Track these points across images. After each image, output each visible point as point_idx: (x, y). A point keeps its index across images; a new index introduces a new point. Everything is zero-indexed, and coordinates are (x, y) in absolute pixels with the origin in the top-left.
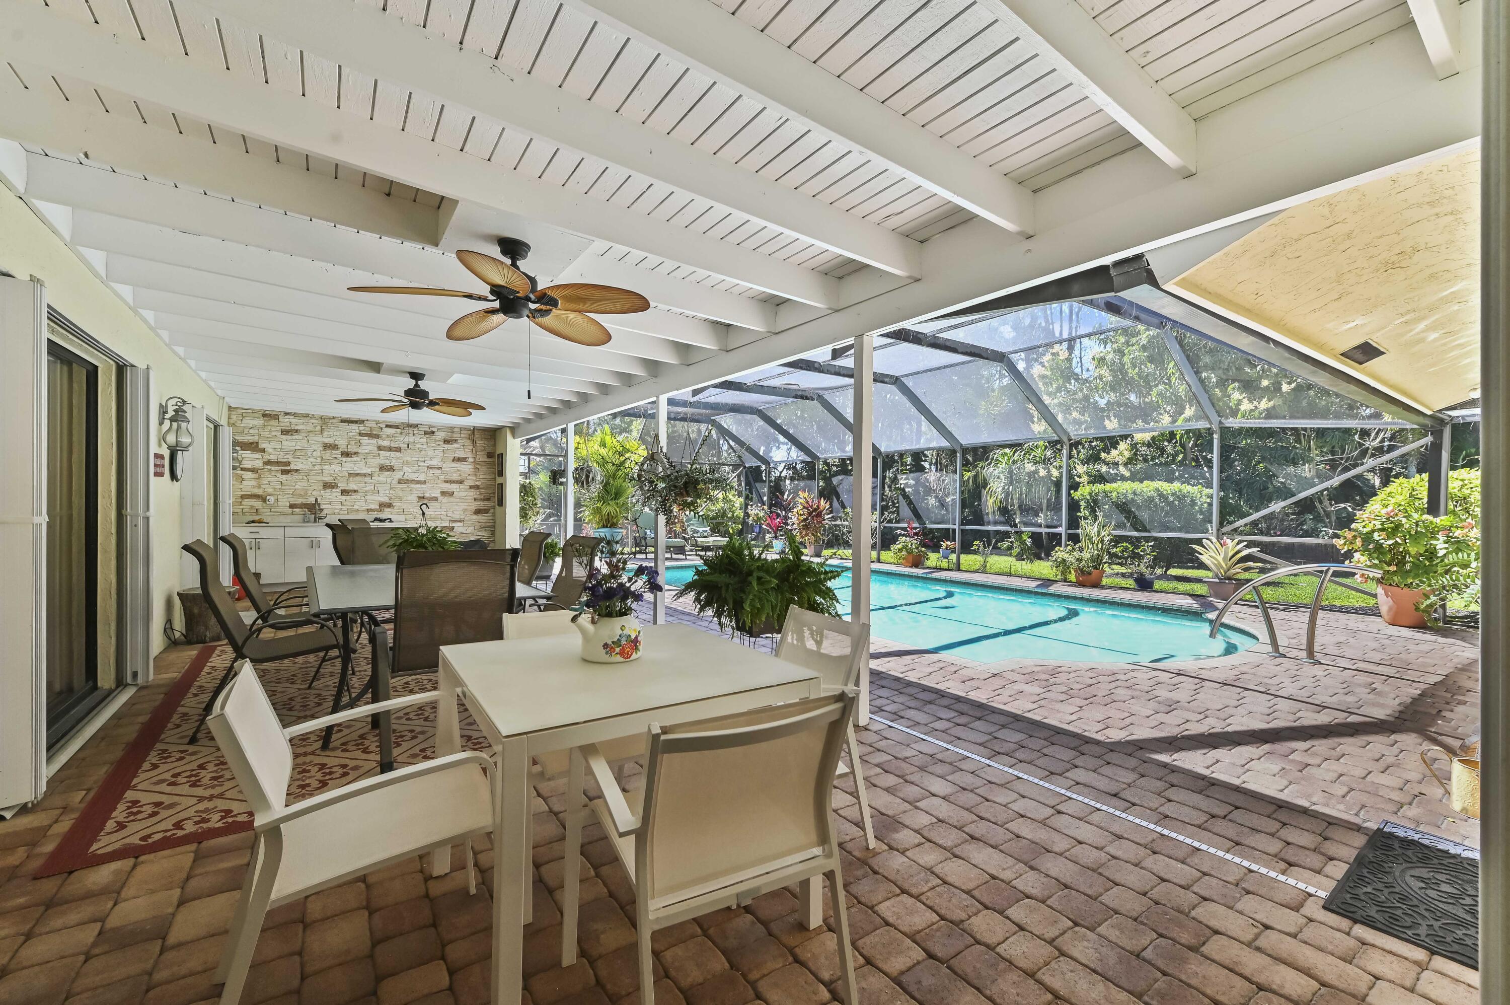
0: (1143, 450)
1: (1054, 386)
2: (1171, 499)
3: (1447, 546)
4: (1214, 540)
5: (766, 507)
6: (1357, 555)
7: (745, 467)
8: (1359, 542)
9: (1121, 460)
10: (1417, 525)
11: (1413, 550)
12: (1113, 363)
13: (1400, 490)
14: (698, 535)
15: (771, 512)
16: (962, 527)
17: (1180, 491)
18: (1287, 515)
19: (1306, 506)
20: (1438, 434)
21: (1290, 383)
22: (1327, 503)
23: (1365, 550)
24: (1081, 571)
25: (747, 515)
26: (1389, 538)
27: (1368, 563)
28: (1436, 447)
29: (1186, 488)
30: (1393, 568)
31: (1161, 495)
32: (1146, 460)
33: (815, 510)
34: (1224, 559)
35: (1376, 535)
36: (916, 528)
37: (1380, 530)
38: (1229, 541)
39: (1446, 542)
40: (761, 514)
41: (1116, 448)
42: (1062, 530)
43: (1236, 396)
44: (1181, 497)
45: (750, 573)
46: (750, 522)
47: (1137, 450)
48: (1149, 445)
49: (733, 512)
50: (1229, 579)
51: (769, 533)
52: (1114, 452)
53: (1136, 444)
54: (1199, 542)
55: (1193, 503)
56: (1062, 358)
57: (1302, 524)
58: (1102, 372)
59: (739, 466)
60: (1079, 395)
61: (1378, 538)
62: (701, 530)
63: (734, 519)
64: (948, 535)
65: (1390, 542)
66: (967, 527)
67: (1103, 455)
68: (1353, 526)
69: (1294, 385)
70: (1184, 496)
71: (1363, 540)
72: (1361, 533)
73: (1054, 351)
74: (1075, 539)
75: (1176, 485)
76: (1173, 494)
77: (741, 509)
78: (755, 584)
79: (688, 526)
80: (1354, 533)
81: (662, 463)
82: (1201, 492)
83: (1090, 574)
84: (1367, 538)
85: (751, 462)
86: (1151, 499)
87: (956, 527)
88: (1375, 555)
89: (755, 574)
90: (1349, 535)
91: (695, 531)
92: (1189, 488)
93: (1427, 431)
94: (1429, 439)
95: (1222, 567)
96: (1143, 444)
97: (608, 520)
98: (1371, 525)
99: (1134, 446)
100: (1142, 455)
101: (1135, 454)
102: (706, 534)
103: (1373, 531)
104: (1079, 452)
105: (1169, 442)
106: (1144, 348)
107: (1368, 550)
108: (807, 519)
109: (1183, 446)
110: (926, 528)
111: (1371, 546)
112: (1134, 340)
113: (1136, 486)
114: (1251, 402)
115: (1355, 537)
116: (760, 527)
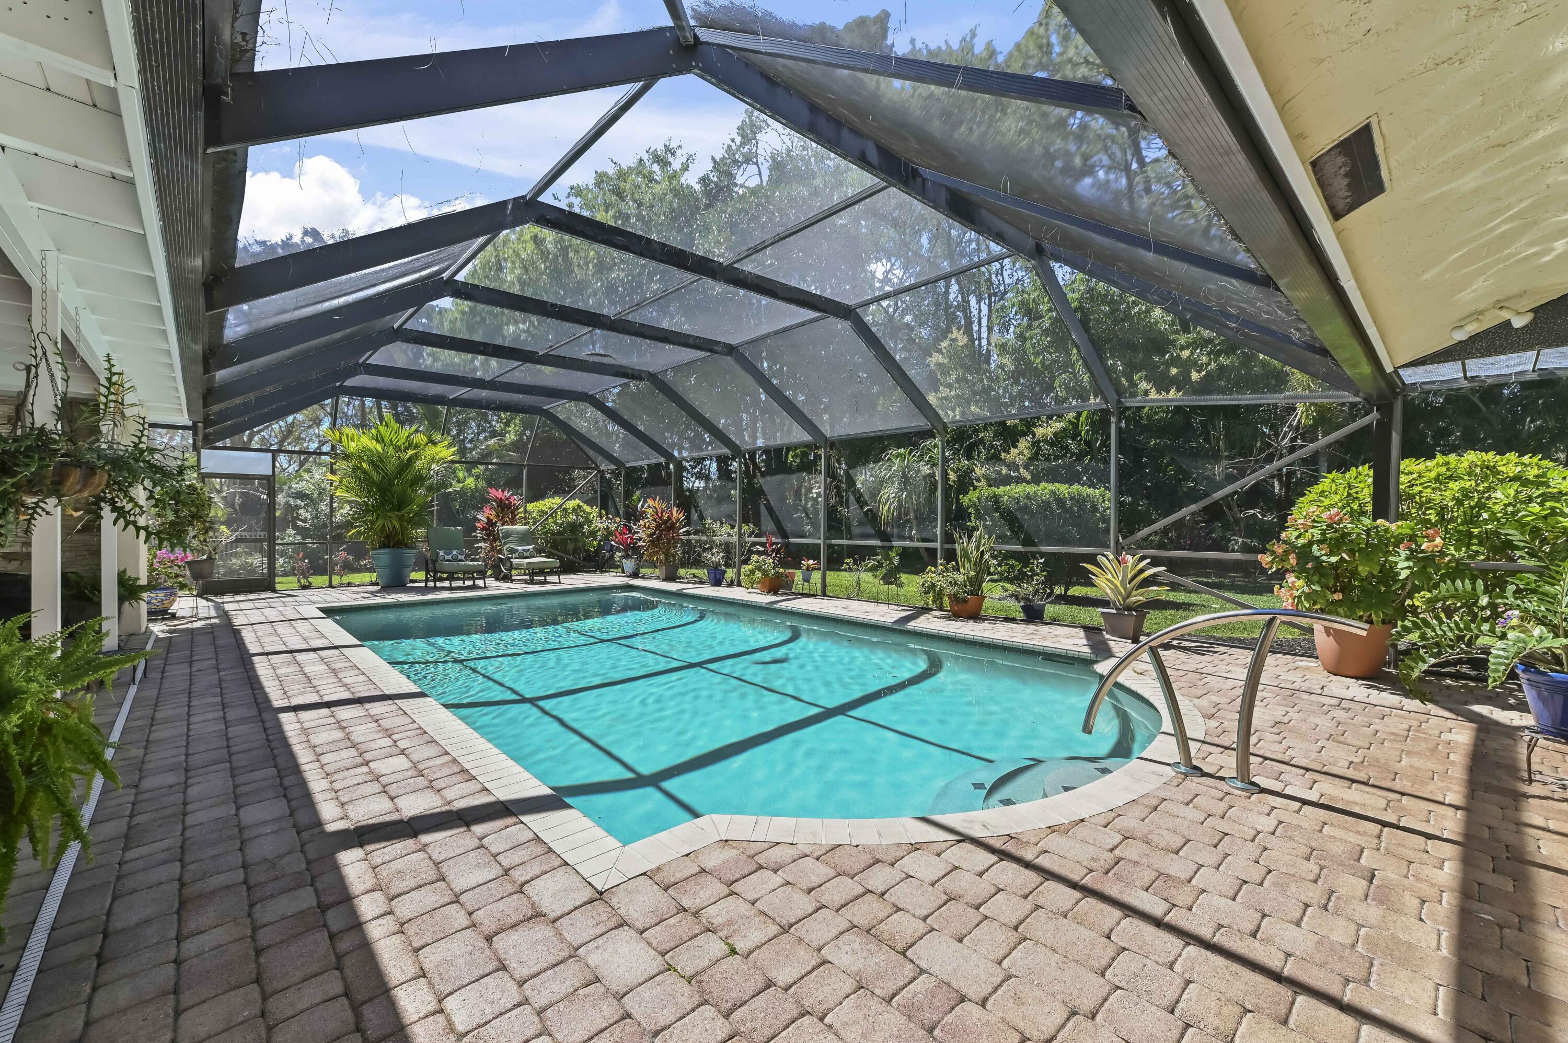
0: (1046, 448)
1: (953, 377)
2: (1069, 504)
3: (1411, 564)
4: (1111, 557)
5: (619, 520)
6: (1291, 578)
7: (599, 471)
8: (1293, 560)
9: (1020, 460)
10: (1368, 535)
11: (1363, 570)
12: (1016, 350)
13: (1334, 487)
14: (517, 555)
16: (828, 542)
17: (1079, 494)
18: (1197, 523)
19: (1214, 512)
20: (1386, 408)
21: (1199, 372)
22: (1236, 509)
23: (1300, 570)
24: (954, 597)
26: (1331, 554)
27: (1306, 589)
28: (1384, 427)
29: (1087, 491)
30: (1338, 596)
31: (1060, 501)
32: (1048, 459)
33: (665, 522)
34: (1122, 582)
35: (1315, 547)
36: (777, 544)
37: (1320, 542)
38: (1129, 557)
39: (1408, 559)
40: (613, 527)
41: (1016, 447)
42: (938, 545)
43: (1144, 385)
44: (1079, 501)
47: (1039, 448)
48: (1052, 444)
50: (1129, 608)
51: (618, 550)
52: (1014, 451)
53: (1039, 441)
54: (1092, 559)
55: (1095, 508)
56: (960, 344)
57: (1211, 532)
58: (1005, 361)
60: (978, 387)
61: (1318, 554)
62: (520, 548)
64: (813, 552)
65: (1334, 559)
66: (834, 542)
67: (1003, 455)
68: (1283, 535)
69: (1203, 373)
70: (1084, 501)
71: (1299, 557)
72: (1296, 547)
73: (953, 337)
74: (950, 556)
75: (1076, 488)
76: (1072, 498)
79: (505, 544)
80: (1285, 546)
82: (1103, 496)
83: (965, 601)
84: (1304, 553)
86: (1046, 504)
87: (821, 541)
88: (1316, 578)
90: (1279, 549)
91: (513, 551)
92: (1089, 491)
93: (1372, 405)
94: (1374, 416)
95: (1120, 594)
96: (1046, 441)
97: (388, 537)
98: (1308, 535)
99: (1035, 444)
100: (1044, 455)
101: (1037, 453)
102: (526, 554)
103: (1311, 543)
104: (980, 452)
105: (1073, 439)
106: (1046, 332)
107: (1306, 570)
108: (654, 533)
109: (1088, 443)
110: (789, 543)
111: (1310, 565)
112: (1036, 323)
113: (1031, 489)
114: (1159, 392)
115: (1286, 553)
116: (610, 543)
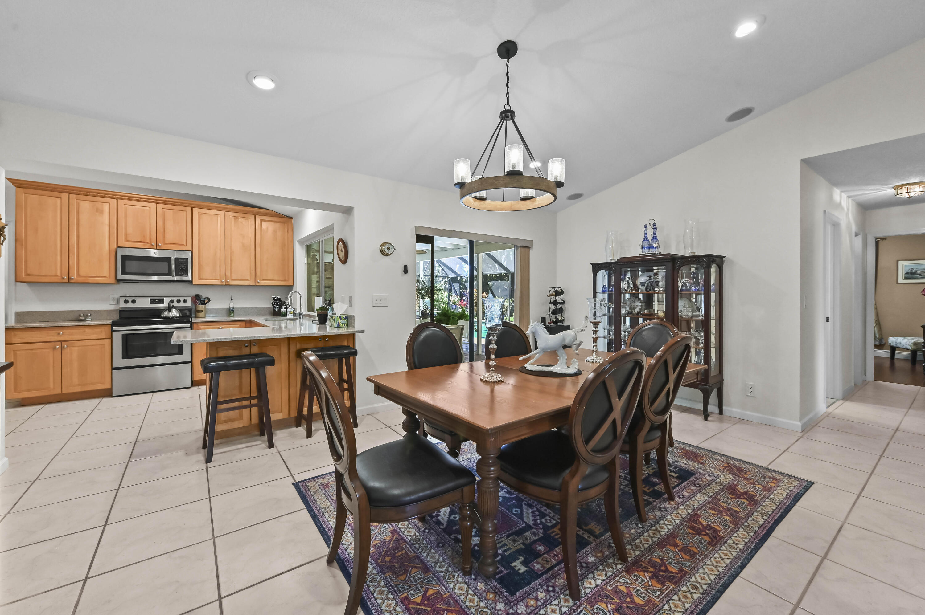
5: (459, 297)
7: (448, 277)
15: (461, 299)
25: (450, 300)
40: (456, 300)
45: (450, 316)
46: (451, 304)
49: (443, 299)
59: (446, 277)
63: (443, 302)
77: (447, 297)
78: (452, 319)
81: (422, 284)
85: (451, 275)
89: (452, 317)
116: (456, 306)
